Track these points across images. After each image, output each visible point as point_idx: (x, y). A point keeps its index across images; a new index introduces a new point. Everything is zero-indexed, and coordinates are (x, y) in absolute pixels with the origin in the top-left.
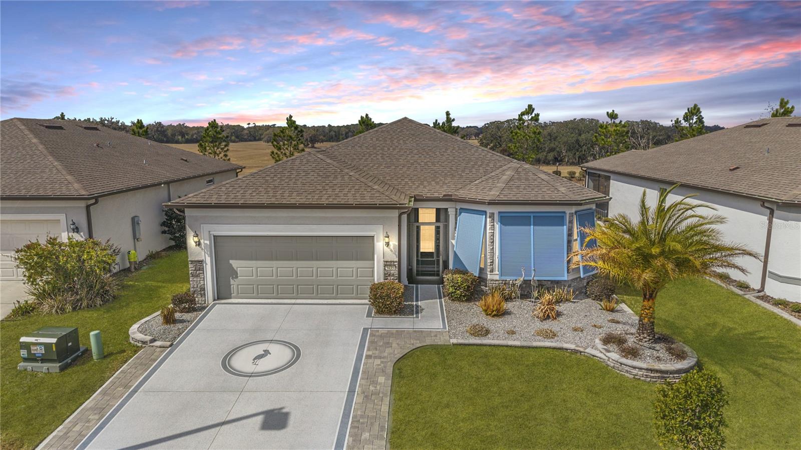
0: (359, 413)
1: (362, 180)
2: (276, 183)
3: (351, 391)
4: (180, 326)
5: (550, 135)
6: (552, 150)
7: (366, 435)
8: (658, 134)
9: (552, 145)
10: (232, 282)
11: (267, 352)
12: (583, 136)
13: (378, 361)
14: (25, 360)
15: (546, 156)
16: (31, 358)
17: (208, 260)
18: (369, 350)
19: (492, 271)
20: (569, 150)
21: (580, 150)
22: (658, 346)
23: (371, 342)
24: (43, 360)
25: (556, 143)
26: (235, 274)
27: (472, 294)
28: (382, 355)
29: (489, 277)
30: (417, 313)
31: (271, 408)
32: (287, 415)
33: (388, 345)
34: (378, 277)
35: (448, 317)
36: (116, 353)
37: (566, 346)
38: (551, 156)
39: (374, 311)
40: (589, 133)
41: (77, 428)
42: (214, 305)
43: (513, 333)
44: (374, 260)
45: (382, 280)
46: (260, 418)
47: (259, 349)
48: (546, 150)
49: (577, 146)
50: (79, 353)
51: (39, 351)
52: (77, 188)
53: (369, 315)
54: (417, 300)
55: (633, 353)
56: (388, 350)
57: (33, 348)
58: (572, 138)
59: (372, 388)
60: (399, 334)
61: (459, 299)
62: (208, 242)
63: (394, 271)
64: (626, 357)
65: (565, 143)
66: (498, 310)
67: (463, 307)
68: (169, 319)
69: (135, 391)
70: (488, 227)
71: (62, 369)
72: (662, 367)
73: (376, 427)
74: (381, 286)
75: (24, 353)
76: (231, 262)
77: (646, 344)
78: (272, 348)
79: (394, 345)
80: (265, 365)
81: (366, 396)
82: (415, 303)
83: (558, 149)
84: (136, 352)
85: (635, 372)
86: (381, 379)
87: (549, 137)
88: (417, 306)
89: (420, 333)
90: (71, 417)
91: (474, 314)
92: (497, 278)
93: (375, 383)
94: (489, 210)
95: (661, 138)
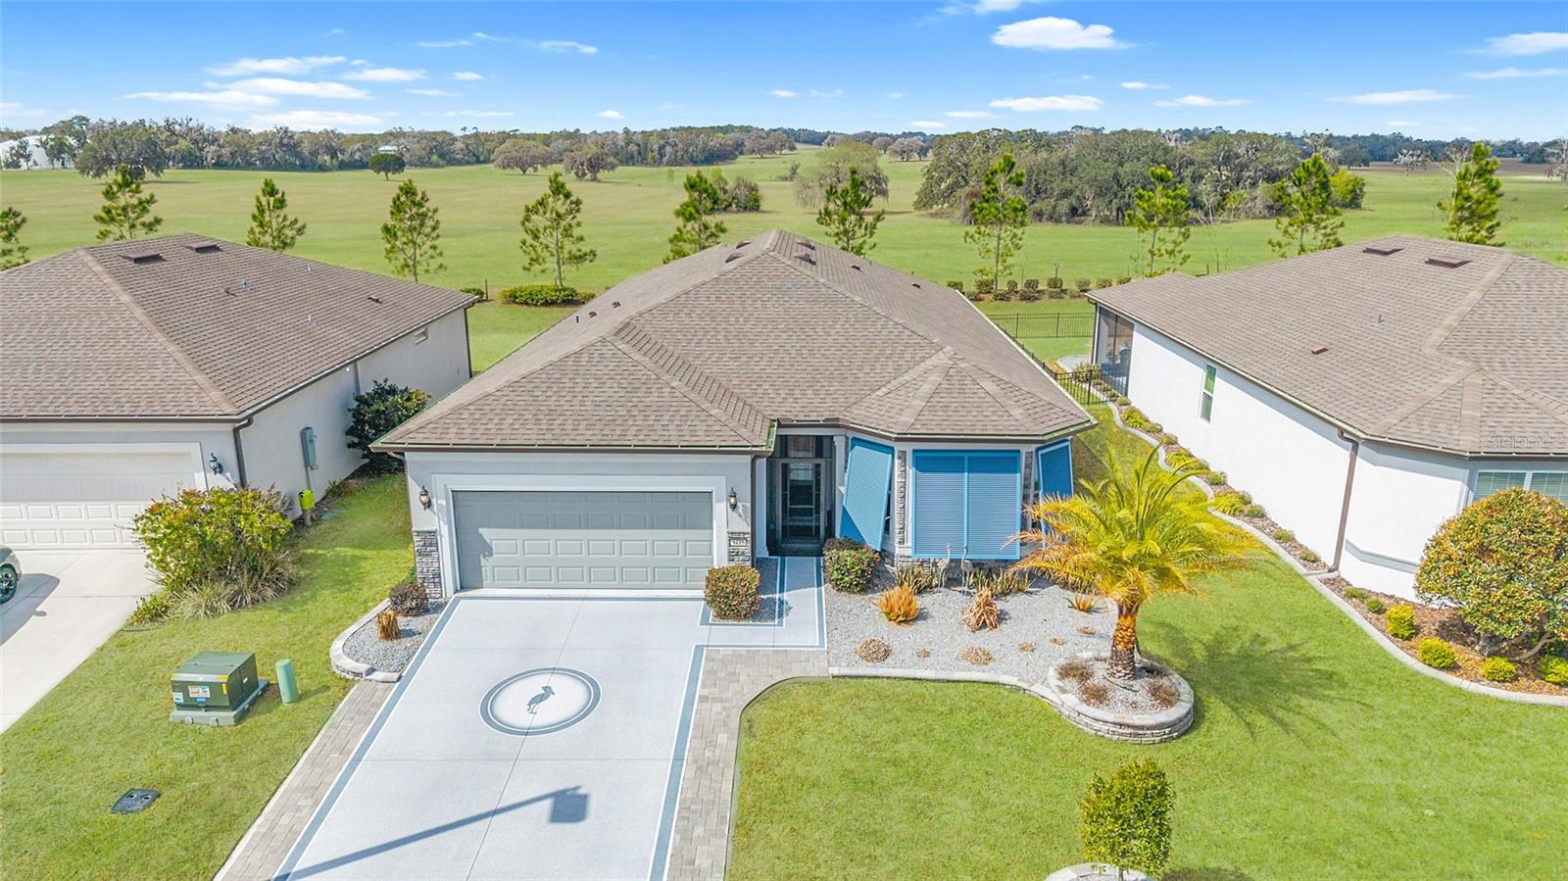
0: (689, 795)
1: (693, 396)
2: (552, 402)
3: (678, 759)
4: (407, 642)
5: (1063, 163)
6: (1065, 194)
7: (699, 831)
8: (1277, 159)
9: (1067, 185)
10: (483, 562)
11: (548, 691)
12: (1128, 167)
13: (717, 707)
14: (180, 706)
15: (1055, 207)
16: (190, 705)
17: (445, 530)
18: (704, 686)
19: (902, 542)
20: (1100, 194)
21: (1120, 194)
22: (1137, 684)
23: (709, 672)
24: (208, 708)
25: (1075, 180)
26: (488, 551)
27: (869, 581)
28: (725, 695)
29: (898, 551)
30: (781, 615)
31: (561, 787)
32: (584, 798)
33: (733, 676)
34: (720, 560)
35: (829, 625)
36: (317, 692)
37: (1003, 679)
38: (1064, 206)
39: (712, 612)
40: (1138, 159)
41: (284, 821)
42: (458, 600)
43: (927, 654)
44: (712, 529)
45: (725, 564)
46: (547, 804)
47: (534, 686)
48: (1055, 194)
49: (1116, 187)
50: (258, 692)
51: (203, 693)
52: (216, 402)
53: (704, 622)
54: (782, 591)
55: (1098, 696)
56: (734, 687)
57: (192, 690)
58: (1105, 172)
59: (708, 754)
60: (751, 656)
61: (848, 589)
62: (444, 503)
63: (745, 547)
64: (1087, 702)
65: (1092, 182)
66: (906, 615)
67: (853, 602)
68: (390, 632)
69: (357, 759)
70: (897, 473)
71: (239, 719)
72: (1137, 719)
73: (714, 818)
74: (725, 574)
75: (179, 697)
76: (481, 530)
77: (1120, 682)
78: (557, 682)
79: (743, 678)
80: (548, 714)
81: (699, 768)
82: (777, 596)
83: (1077, 193)
84: (345, 690)
85: (1098, 725)
86: (722, 738)
87: (1061, 169)
88: (782, 602)
89: (783, 654)
90: (274, 800)
91: (867, 613)
92: (910, 552)
93: (712, 744)
94: (898, 447)
95: (1280, 168)
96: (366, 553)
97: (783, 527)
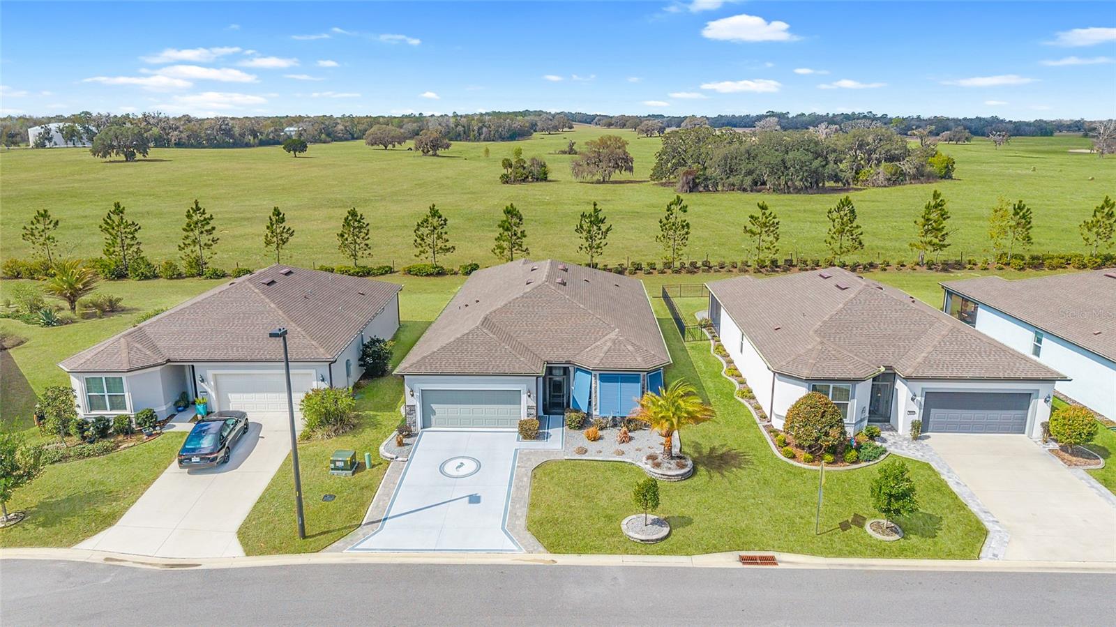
0: (514, 496)
1: (514, 352)
2: (459, 355)
3: (510, 485)
4: (407, 447)
5: (748, 152)
6: (750, 173)
7: (518, 506)
8: (894, 146)
9: (750, 166)
10: (432, 417)
11: (462, 464)
12: (791, 155)
13: (523, 469)
14: (332, 469)
15: (742, 181)
16: (337, 468)
17: (418, 405)
18: (518, 463)
19: (595, 410)
20: (772, 173)
21: (785, 173)
22: (672, 462)
23: (520, 458)
24: (342, 470)
25: (756, 164)
26: (434, 413)
27: (582, 425)
28: (526, 466)
29: (594, 413)
30: (547, 438)
31: (471, 494)
32: (479, 497)
33: (529, 459)
34: (524, 417)
35: (565, 442)
36: (378, 465)
37: (626, 460)
38: (748, 181)
39: (521, 437)
40: (798, 150)
41: (381, 503)
42: (422, 432)
43: (601, 452)
44: (520, 404)
45: (526, 418)
46: (467, 498)
47: (458, 462)
48: (743, 172)
49: (782, 168)
50: (356, 465)
51: (340, 464)
52: (322, 353)
53: (518, 440)
54: (548, 429)
55: (658, 465)
56: (529, 463)
57: (337, 463)
58: (775, 158)
59: (520, 484)
60: (536, 452)
61: (574, 428)
62: (418, 394)
63: (534, 412)
64: (653, 468)
65: (767, 165)
66: (595, 438)
67: (576, 433)
68: (401, 444)
69: (400, 486)
70: (593, 382)
71: (353, 474)
72: (669, 473)
73: (522, 503)
74: (526, 422)
75: (332, 466)
76: (432, 405)
77: (666, 461)
78: (464, 461)
79: (533, 460)
80: (463, 471)
81: (518, 488)
82: (546, 431)
83: (757, 172)
84: (388, 464)
85: (656, 475)
86: (525, 479)
87: (747, 155)
88: (548, 433)
89: (548, 452)
90: (375, 499)
91: (580, 437)
92: (598, 414)
93: (522, 481)
94: (593, 373)
95: (896, 152)
96: (378, 414)
97: (550, 403)
